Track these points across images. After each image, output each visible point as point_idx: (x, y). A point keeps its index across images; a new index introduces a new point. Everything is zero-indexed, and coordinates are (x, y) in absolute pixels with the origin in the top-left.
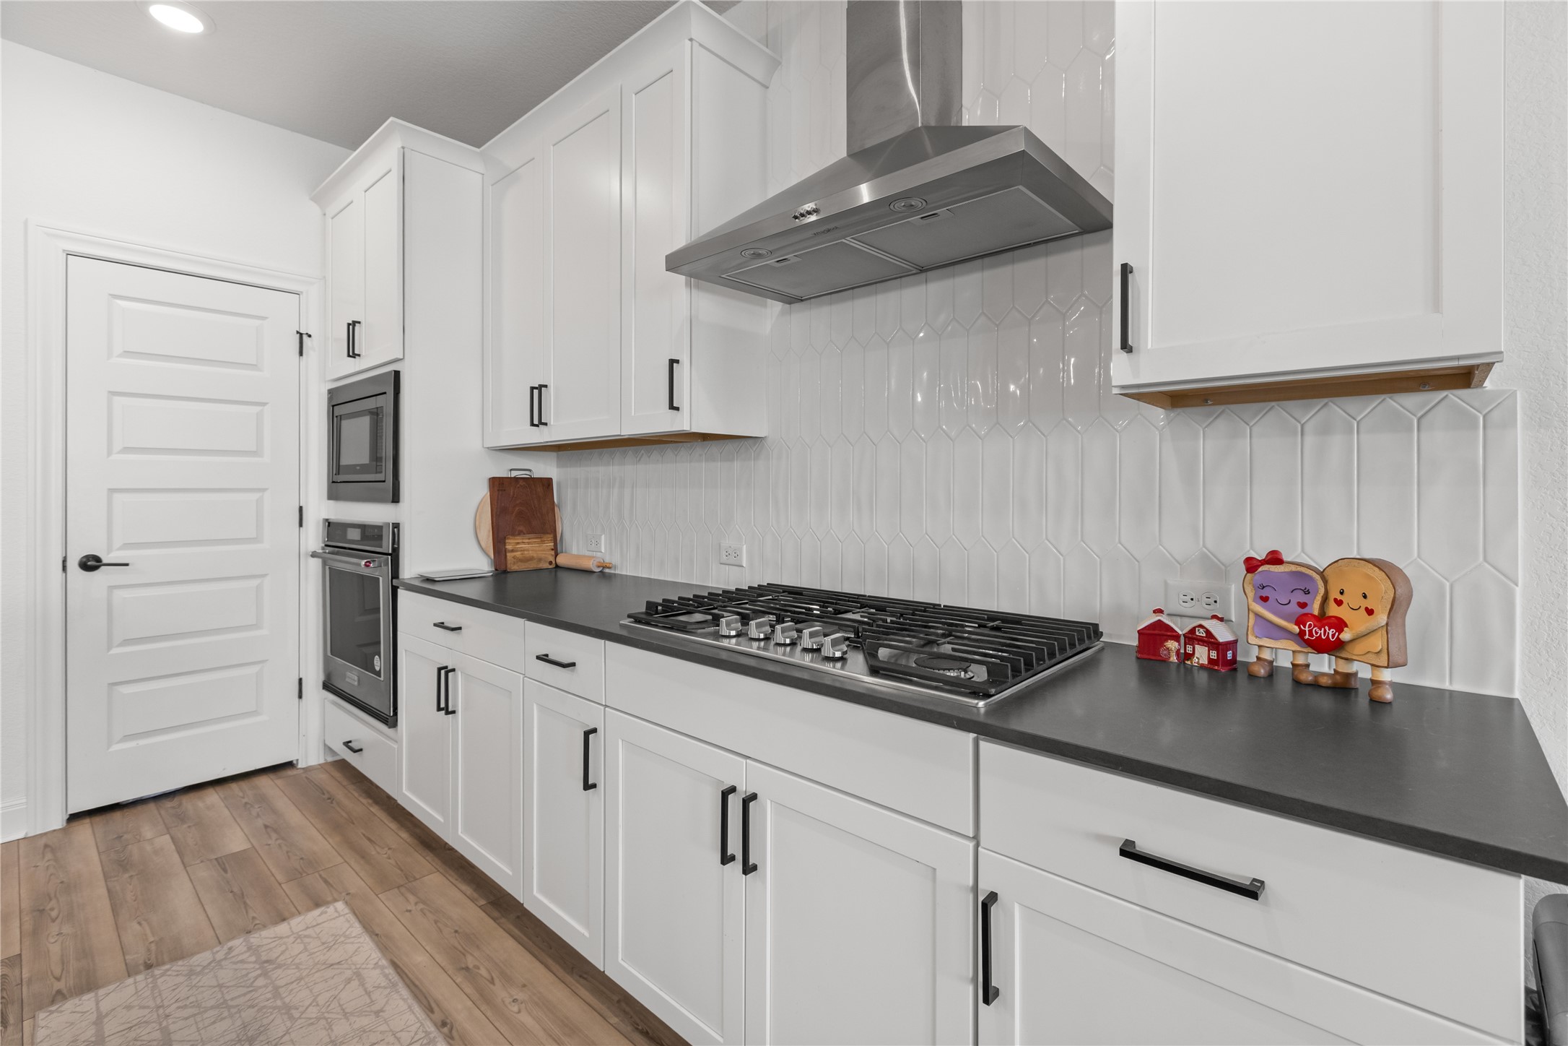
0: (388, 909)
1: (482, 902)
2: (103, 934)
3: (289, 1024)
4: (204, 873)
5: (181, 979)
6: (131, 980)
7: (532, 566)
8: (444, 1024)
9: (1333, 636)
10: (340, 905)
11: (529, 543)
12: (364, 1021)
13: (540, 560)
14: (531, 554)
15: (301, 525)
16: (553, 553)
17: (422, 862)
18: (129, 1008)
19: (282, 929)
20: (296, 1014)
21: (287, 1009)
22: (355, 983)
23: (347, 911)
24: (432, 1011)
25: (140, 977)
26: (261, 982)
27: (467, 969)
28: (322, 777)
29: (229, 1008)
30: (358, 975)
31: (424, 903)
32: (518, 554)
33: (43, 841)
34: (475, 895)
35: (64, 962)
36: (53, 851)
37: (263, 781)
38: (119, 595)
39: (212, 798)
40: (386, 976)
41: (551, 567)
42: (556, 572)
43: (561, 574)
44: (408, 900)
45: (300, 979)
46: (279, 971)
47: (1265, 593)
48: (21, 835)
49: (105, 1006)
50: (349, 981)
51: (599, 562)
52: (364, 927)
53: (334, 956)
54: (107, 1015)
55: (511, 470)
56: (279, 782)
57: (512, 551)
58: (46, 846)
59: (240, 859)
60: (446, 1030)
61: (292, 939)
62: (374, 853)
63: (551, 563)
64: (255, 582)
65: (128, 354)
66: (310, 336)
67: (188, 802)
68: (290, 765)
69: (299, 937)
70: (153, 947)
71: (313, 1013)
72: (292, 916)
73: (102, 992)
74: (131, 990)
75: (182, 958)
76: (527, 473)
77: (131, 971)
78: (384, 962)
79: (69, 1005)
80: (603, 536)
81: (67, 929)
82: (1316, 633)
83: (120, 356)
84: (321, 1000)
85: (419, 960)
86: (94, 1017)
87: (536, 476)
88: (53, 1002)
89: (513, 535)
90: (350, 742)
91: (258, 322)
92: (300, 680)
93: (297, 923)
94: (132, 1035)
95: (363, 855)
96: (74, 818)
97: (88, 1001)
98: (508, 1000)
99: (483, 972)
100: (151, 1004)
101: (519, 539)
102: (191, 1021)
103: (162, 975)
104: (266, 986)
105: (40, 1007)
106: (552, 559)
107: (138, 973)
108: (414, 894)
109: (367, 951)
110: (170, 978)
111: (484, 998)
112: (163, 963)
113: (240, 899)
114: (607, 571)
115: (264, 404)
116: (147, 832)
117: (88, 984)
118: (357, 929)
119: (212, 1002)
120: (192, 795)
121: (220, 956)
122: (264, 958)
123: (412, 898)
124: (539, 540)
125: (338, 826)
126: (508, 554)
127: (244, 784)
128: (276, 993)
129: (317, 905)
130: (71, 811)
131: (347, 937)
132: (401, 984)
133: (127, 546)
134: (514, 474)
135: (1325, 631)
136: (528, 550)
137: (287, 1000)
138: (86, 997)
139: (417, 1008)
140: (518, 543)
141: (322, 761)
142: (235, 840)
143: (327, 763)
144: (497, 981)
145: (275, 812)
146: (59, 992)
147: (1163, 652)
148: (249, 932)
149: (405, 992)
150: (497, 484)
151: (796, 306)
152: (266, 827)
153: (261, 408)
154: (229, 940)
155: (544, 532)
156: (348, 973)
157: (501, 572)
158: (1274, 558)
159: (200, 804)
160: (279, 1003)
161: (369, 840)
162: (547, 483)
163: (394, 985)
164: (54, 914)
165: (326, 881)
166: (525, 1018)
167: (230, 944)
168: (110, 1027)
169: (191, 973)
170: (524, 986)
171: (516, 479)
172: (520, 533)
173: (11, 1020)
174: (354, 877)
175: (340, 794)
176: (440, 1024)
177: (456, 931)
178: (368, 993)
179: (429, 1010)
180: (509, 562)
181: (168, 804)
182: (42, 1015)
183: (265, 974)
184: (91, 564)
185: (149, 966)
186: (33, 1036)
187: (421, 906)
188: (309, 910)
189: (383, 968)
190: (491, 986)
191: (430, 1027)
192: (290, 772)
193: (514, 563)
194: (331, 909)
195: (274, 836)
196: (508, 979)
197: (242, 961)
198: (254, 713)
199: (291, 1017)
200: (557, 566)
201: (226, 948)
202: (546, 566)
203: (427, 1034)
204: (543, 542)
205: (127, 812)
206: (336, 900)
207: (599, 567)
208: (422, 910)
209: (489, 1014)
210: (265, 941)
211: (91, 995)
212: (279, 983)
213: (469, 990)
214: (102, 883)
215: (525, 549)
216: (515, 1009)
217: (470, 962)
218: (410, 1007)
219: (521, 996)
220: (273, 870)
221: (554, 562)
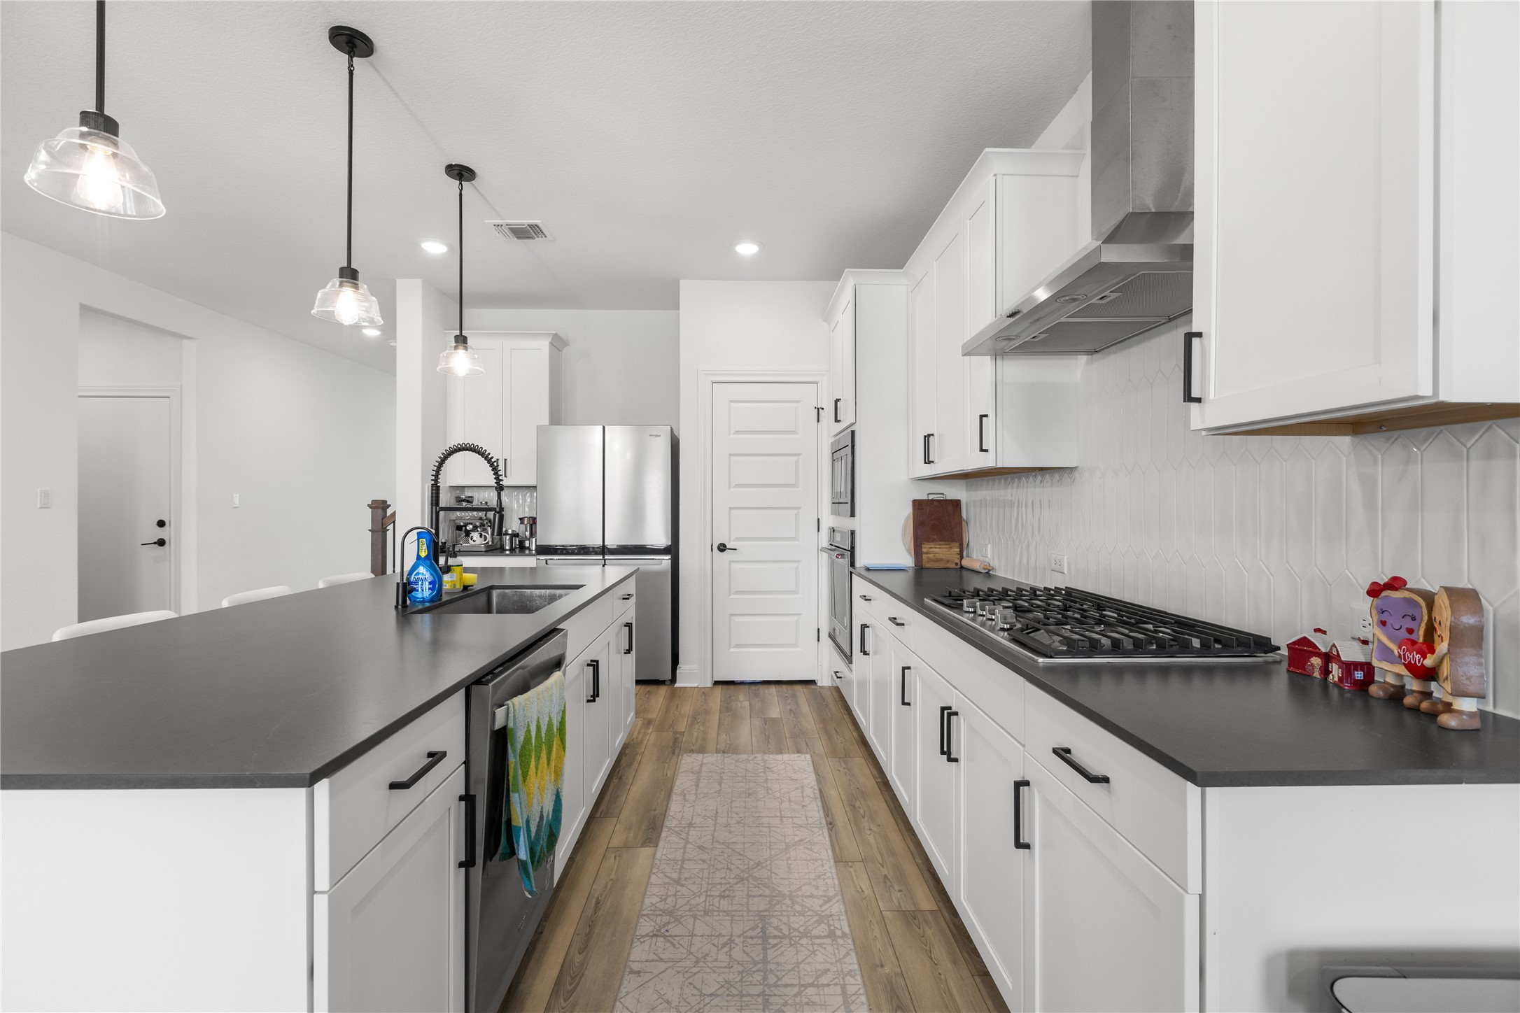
0: (829, 766)
1: (879, 780)
2: (712, 734)
3: (766, 794)
4: (757, 722)
5: (733, 761)
6: (716, 755)
7: (941, 565)
8: (831, 824)
9: (1419, 660)
10: (808, 756)
11: (940, 548)
12: (796, 807)
13: (948, 561)
14: (941, 556)
15: (818, 531)
16: (959, 556)
17: (857, 750)
18: (712, 764)
19: (779, 757)
20: (770, 792)
21: (768, 789)
22: (799, 791)
23: (810, 759)
24: (828, 816)
25: (719, 755)
26: (762, 774)
27: (854, 806)
28: (827, 693)
29: (746, 779)
30: (802, 787)
31: (848, 769)
32: (931, 556)
33: (703, 690)
34: (877, 776)
35: (697, 740)
36: (705, 696)
37: (798, 688)
38: (735, 566)
39: (773, 689)
40: (814, 793)
41: (956, 567)
42: (961, 571)
43: (964, 573)
44: (841, 765)
45: (777, 780)
46: (770, 773)
47: (1385, 617)
48: (696, 685)
49: (705, 761)
50: (797, 788)
51: (985, 565)
52: (814, 769)
53: (795, 776)
54: (705, 764)
55: (928, 494)
56: (805, 690)
57: (927, 553)
58: (703, 693)
59: (774, 721)
60: (830, 826)
61: (781, 762)
62: (835, 738)
63: (956, 564)
64: (795, 565)
65: (737, 432)
66: (823, 409)
67: (762, 688)
68: (813, 682)
69: (784, 763)
70: (728, 746)
71: (777, 794)
72: (785, 753)
73: (705, 755)
74: (715, 758)
75: (736, 754)
76: (942, 496)
77: (717, 751)
78: (816, 787)
79: (695, 755)
80: (989, 546)
81: (701, 728)
82: (1408, 658)
83: (734, 434)
84: (782, 791)
85: (833, 794)
86: (700, 763)
87: (948, 498)
88: (690, 752)
89: (928, 541)
90: (838, 672)
91: (796, 404)
92: (819, 629)
93: (786, 757)
94: (710, 774)
95: (829, 737)
96: (716, 683)
97: (700, 756)
98: (867, 828)
99: (861, 811)
100: (720, 766)
101: (931, 545)
102: (731, 778)
103: (727, 757)
104: (763, 777)
105: (685, 752)
106: (958, 561)
107: (719, 753)
108: (845, 763)
109: (811, 780)
110: (730, 759)
111: (856, 822)
112: (729, 753)
113: (767, 738)
114: (991, 572)
115: (799, 455)
116: (741, 698)
117: (702, 750)
118: (811, 769)
119: (741, 775)
120: (765, 686)
121: (751, 758)
122: (767, 766)
123: (843, 765)
124: (948, 546)
125: (824, 721)
126: (924, 556)
127: (789, 687)
128: (766, 781)
129: (798, 752)
130: (717, 679)
131: (804, 771)
132: (819, 799)
133: (737, 539)
134: (931, 497)
135: (1413, 656)
136: (939, 553)
137: (769, 786)
138: (700, 755)
139: (822, 812)
140: (931, 548)
141: (830, 685)
142: (775, 712)
143: (833, 687)
144: (866, 818)
145: (797, 704)
146: (692, 750)
147: (1308, 667)
148: (765, 753)
149: (819, 803)
150: (918, 505)
151: (1096, 356)
152: (791, 710)
153: (797, 457)
154: (756, 753)
155: (953, 540)
156: (798, 786)
157: (920, 568)
158: (1396, 583)
159: (767, 692)
160: (765, 785)
161: (836, 731)
162: (956, 504)
163: (816, 798)
164: (699, 721)
165: (806, 743)
166: (871, 839)
167: (756, 755)
168: (704, 769)
169: (737, 761)
170: (879, 825)
171: (932, 501)
172: (933, 540)
173: (676, 754)
174: (820, 746)
175: (832, 705)
176: (829, 822)
177: (858, 788)
178: (803, 797)
179: (827, 815)
180: (924, 561)
181: (753, 687)
182: (685, 755)
183: (765, 772)
184: (722, 548)
185: (724, 752)
186: (681, 761)
187: (846, 770)
188: (794, 753)
189: (814, 789)
190: (862, 818)
191: (824, 822)
192: (813, 687)
193: (928, 562)
194: (803, 756)
195: (792, 715)
196: (872, 819)
197: (758, 764)
198: (794, 645)
199: (768, 793)
200: (962, 567)
201: (754, 756)
202: (953, 566)
203: (821, 823)
204: (951, 548)
205: (737, 687)
206: (807, 753)
207: (984, 569)
208: (846, 773)
209: (854, 829)
210: (770, 759)
211: (702, 755)
212: (769, 778)
213: (850, 815)
214: (718, 714)
215: (939, 552)
216: (869, 833)
217: (858, 804)
218: (819, 810)
219: (874, 829)
220: (786, 731)
221: (959, 564)
